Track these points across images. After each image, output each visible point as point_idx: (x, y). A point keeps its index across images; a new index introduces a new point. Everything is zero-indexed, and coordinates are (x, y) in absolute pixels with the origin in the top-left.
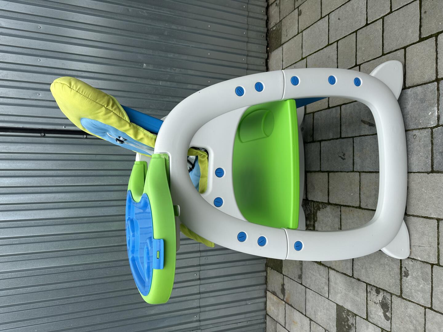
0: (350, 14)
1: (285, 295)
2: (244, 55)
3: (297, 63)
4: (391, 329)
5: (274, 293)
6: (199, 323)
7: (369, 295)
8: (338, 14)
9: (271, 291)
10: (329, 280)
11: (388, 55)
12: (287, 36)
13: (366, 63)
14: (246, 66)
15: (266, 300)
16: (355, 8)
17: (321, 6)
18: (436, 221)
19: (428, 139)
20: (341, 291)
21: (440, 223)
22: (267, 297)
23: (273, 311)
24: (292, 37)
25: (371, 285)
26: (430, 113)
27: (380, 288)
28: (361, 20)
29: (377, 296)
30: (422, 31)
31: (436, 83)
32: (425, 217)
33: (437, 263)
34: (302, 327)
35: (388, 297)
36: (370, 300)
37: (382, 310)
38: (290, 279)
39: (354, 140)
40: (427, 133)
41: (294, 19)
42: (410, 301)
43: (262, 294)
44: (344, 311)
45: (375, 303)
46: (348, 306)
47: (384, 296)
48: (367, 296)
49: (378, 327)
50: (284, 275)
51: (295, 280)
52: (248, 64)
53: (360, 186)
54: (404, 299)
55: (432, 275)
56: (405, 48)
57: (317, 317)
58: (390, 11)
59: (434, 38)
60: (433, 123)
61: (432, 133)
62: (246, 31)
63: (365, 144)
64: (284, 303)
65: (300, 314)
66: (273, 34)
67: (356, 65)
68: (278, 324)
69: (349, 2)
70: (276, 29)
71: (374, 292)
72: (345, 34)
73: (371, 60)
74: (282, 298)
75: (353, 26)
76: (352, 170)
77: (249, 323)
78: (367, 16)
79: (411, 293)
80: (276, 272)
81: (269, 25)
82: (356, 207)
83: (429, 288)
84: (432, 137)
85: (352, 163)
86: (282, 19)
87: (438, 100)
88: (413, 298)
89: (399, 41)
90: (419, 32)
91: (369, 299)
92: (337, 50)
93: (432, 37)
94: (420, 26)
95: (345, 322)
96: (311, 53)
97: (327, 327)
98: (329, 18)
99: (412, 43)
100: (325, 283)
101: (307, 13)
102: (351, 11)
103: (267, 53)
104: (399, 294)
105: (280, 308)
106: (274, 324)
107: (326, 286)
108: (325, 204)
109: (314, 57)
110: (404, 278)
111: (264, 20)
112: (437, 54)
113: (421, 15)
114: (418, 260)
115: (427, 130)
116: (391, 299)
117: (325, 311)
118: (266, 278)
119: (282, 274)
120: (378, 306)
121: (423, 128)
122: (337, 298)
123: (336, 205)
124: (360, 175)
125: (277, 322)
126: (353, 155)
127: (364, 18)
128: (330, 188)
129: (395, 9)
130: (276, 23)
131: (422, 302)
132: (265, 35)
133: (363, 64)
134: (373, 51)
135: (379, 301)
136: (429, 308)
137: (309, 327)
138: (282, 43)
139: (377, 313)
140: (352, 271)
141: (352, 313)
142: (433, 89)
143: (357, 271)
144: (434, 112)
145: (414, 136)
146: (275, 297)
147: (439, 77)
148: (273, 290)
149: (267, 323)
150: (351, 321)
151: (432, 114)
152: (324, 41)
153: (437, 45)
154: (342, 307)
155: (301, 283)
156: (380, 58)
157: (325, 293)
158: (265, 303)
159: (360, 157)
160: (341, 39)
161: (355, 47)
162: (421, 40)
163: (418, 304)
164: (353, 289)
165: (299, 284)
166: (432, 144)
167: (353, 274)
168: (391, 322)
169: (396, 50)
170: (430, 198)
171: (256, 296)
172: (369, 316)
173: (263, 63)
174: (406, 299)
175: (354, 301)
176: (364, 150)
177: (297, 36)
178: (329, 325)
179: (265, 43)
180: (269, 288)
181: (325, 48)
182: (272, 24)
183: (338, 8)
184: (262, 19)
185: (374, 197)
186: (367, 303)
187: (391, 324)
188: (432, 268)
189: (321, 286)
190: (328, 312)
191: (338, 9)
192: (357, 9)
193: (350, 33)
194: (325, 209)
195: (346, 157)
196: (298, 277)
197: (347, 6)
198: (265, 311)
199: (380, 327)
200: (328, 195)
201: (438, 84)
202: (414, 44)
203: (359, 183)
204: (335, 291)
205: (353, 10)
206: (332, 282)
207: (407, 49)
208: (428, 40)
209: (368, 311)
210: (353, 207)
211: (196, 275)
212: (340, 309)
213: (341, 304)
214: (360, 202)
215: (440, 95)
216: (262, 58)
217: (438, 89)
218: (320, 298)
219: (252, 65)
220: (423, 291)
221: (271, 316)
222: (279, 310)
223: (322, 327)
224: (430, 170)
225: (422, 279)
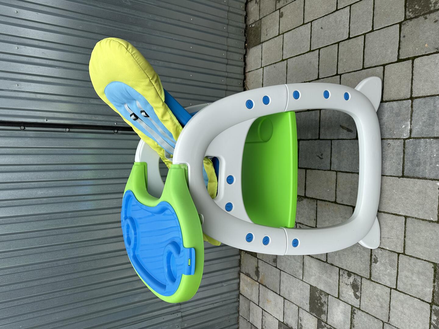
0: (333, 25)
1: (259, 277)
2: (224, 50)
3: (277, 64)
4: (360, 306)
5: (248, 275)
7: (341, 277)
8: (321, 23)
9: (245, 273)
10: (303, 264)
11: (368, 69)
12: (267, 35)
13: (347, 74)
14: (225, 61)
15: (240, 281)
16: (338, 20)
17: (304, 12)
18: (404, 218)
19: (401, 149)
20: (315, 273)
21: (407, 220)
22: (241, 278)
23: (247, 290)
24: (273, 37)
25: (344, 269)
27: (351, 272)
28: (343, 33)
29: (348, 278)
30: (400, 53)
31: (410, 101)
32: (394, 214)
33: (403, 252)
34: (276, 305)
35: (359, 279)
36: (342, 282)
37: (353, 290)
38: (265, 262)
39: (332, 143)
40: (399, 143)
41: (275, 20)
42: (378, 283)
43: (236, 276)
44: (317, 291)
45: (346, 284)
46: (321, 287)
47: (355, 278)
48: (339, 278)
49: (349, 304)
50: (258, 259)
51: (270, 264)
52: (228, 59)
53: (336, 184)
54: (373, 281)
55: (398, 262)
56: (384, 66)
57: (290, 296)
58: (372, 29)
59: (411, 61)
60: (406, 136)
61: (404, 144)
62: (226, 26)
63: (343, 147)
64: (258, 283)
65: (274, 293)
66: (251, 30)
67: (337, 74)
68: (251, 303)
69: (332, 14)
70: (255, 26)
71: (346, 275)
72: (327, 44)
73: (351, 72)
74: (256, 280)
75: (336, 37)
76: (329, 169)
77: (224, 303)
78: (349, 30)
79: (379, 276)
80: (250, 255)
81: (248, 22)
82: (332, 202)
83: (396, 272)
84: (404, 147)
85: (330, 163)
86: (262, 17)
87: (411, 116)
88: (381, 280)
89: (379, 59)
90: (397, 54)
91: (341, 281)
92: (319, 58)
93: (409, 60)
94: (399, 48)
95: (318, 301)
96: (292, 56)
97: (300, 304)
98: (311, 26)
99: (390, 62)
100: (300, 267)
101: (289, 17)
102: (334, 23)
103: (245, 48)
104: (369, 277)
105: (254, 288)
106: (248, 302)
107: (301, 270)
108: (302, 198)
109: (295, 61)
110: (373, 264)
111: (243, 16)
112: (413, 75)
113: (400, 38)
114: (386, 249)
115: (400, 140)
116: (361, 281)
117: (299, 291)
118: (240, 261)
119: (256, 257)
120: (349, 287)
121: (396, 139)
122: (311, 280)
123: (312, 198)
124: (337, 174)
125: (250, 301)
126: (331, 156)
127: (347, 32)
128: (307, 183)
129: (376, 29)
130: (255, 21)
131: (388, 284)
132: (243, 31)
133: (344, 74)
134: (354, 64)
135: (351, 282)
136: (394, 289)
137: (283, 305)
138: (261, 42)
139: (348, 293)
140: (326, 257)
141: (325, 292)
142: (407, 105)
143: (330, 258)
144: (407, 126)
145: (388, 144)
146: (249, 278)
147: (413, 96)
148: (247, 272)
149: (241, 301)
150: (324, 299)
151: (405, 127)
152: (306, 46)
153: (413, 67)
154: (315, 287)
155: (275, 266)
156: (360, 71)
157: (300, 276)
158: (239, 284)
159: (337, 158)
160: (323, 47)
161: (337, 57)
162: (399, 60)
163: (385, 286)
164: (326, 272)
165: (273, 267)
166: (404, 153)
167: (327, 260)
168: (360, 300)
169: (375, 67)
170: (400, 198)
171: (231, 278)
172: (341, 295)
173: (241, 58)
174: (374, 282)
175: (328, 282)
176: (341, 152)
177: (277, 37)
178: (303, 303)
179: (244, 39)
180: (243, 270)
181: (306, 54)
182: (251, 20)
183: (321, 17)
184: (241, 15)
185: (349, 194)
186: (339, 284)
187: (360, 302)
188: (398, 256)
189: (295, 269)
190: (302, 292)
191: (321, 19)
192: (340, 21)
193: (332, 43)
194: (301, 201)
195: (323, 157)
196: (273, 261)
197: (330, 17)
198: (238, 291)
199: (350, 305)
200: (305, 189)
201: (412, 102)
202: (392, 63)
203: (335, 181)
204: (309, 274)
205: (336, 22)
206: (306, 266)
207: (386, 67)
208: (405, 62)
209: (340, 291)
210: (329, 201)
212: (313, 289)
213: (314, 285)
214: (336, 198)
215: (413, 112)
216: (240, 54)
217: (412, 106)
218: (295, 280)
219: (231, 60)
220: (390, 275)
221: (245, 296)
222: (252, 289)
223: (295, 305)
224: (401, 175)
225: (390, 266)
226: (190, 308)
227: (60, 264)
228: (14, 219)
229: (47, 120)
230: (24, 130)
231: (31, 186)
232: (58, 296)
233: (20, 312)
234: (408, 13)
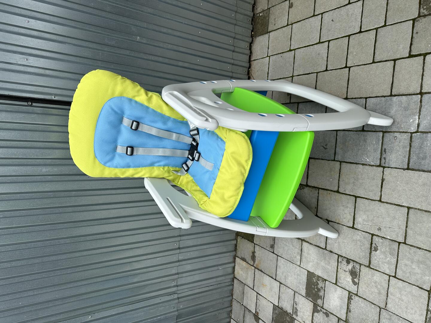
0: (345, 18)
1: (255, 262)
2: (231, 37)
3: (284, 54)
4: (357, 292)
5: (244, 259)
6: (177, 287)
7: (339, 264)
8: (332, 15)
9: (240, 258)
10: (301, 251)
11: (378, 64)
12: (275, 25)
13: (356, 67)
14: (232, 48)
15: (235, 265)
16: (350, 13)
17: (315, 4)
18: (407, 209)
19: (407, 142)
20: (313, 260)
21: (410, 211)
22: (236, 263)
23: (242, 274)
24: (281, 27)
25: (343, 256)
26: (412, 120)
27: (350, 259)
28: (355, 26)
29: (347, 265)
30: (412, 49)
31: (419, 96)
32: (397, 205)
33: (403, 241)
34: (271, 289)
35: (357, 266)
36: (341, 269)
37: (351, 277)
38: (262, 247)
39: (338, 134)
40: (406, 136)
41: (284, 10)
42: (376, 270)
43: (231, 260)
44: (314, 277)
45: (345, 271)
46: (319, 273)
47: (354, 265)
48: (338, 265)
49: (346, 290)
50: (255, 244)
51: (267, 249)
52: (234, 46)
53: (340, 174)
54: (372, 268)
55: (398, 251)
56: (395, 60)
57: (287, 281)
58: (385, 24)
60: (413, 129)
61: (411, 137)
62: (235, 13)
63: (349, 138)
64: (253, 268)
65: (270, 278)
66: (259, 20)
67: (346, 67)
68: (246, 286)
69: (344, 7)
70: (263, 15)
71: (344, 262)
72: (337, 36)
73: (361, 65)
74: (252, 264)
75: (347, 30)
76: (333, 159)
77: (219, 286)
78: (361, 24)
79: (379, 264)
80: (247, 240)
81: (256, 10)
82: (334, 191)
83: (395, 261)
84: (411, 140)
85: (334, 153)
86: (270, 7)
87: (420, 111)
88: (380, 268)
89: (390, 53)
90: (409, 49)
91: (339, 267)
92: (328, 50)
93: (421, 56)
94: (411, 44)
95: (314, 286)
96: (300, 47)
97: (296, 289)
98: (322, 18)
99: (402, 57)
100: (298, 253)
101: (299, 8)
102: (346, 16)
103: (251, 37)
104: (368, 265)
105: (250, 273)
106: (242, 286)
107: (299, 256)
108: (303, 186)
109: (303, 52)
110: (373, 253)
111: (251, 4)
112: (423, 71)
113: (412, 34)
114: (387, 239)
115: (407, 134)
116: (360, 268)
117: (296, 276)
118: (236, 245)
119: (253, 243)
120: (348, 274)
121: (403, 132)
122: (309, 266)
123: (314, 187)
124: (340, 164)
125: (245, 284)
126: (336, 146)
127: (358, 26)
128: (310, 172)
129: (389, 24)
130: (263, 10)
131: (387, 272)
132: (251, 19)
133: (353, 67)
134: (364, 57)
135: (349, 269)
136: (393, 276)
137: (279, 289)
138: (269, 31)
139: (346, 279)
140: (325, 244)
141: (322, 278)
142: (416, 100)
143: (330, 245)
144: (415, 120)
145: (395, 137)
146: (245, 262)
147: (423, 91)
148: (243, 257)
149: (235, 285)
150: (321, 284)
151: (413, 121)
152: (315, 38)
153: (424, 63)
154: (313, 273)
155: (273, 251)
156: (370, 65)
157: (297, 261)
158: (234, 268)
159: (342, 148)
160: (333, 40)
161: (347, 50)
162: (411, 56)
163: (383, 273)
164: (325, 259)
165: (270, 252)
166: (410, 146)
167: (326, 247)
168: (358, 287)
169: (386, 61)
170: (404, 190)
171: (227, 262)
172: (338, 281)
173: (247, 46)
174: (373, 269)
175: (325, 269)
176: (346, 143)
177: (286, 27)
178: (299, 288)
179: (251, 27)
180: (239, 254)
181: (315, 45)
182: (259, 9)
183: (333, 10)
184: (249, 3)
185: (352, 185)
186: (337, 271)
187: (358, 288)
188: (399, 245)
189: (293, 255)
190: (299, 277)
191: (332, 11)
192: (352, 14)
193: (343, 36)
194: (302, 190)
195: (327, 147)
196: (270, 246)
197: (341, 10)
198: (233, 275)
199: (347, 290)
200: (307, 178)
201: (421, 97)
202: (403, 58)
203: (339, 171)
204: (307, 260)
205: (348, 15)
206: (305, 252)
207: (397, 61)
208: (416, 58)
209: (338, 277)
210: (331, 191)
211: (176, 244)
212: (310, 275)
213: (312, 271)
214: (339, 187)
215: (422, 107)
216: (247, 42)
217: (421, 101)
218: (292, 265)
219: (238, 47)
220: (389, 263)
221: (239, 279)
222: (248, 274)
223: (291, 289)
224: (406, 167)
225: (390, 254)
226: (187, 290)
227: (62, 243)
228: (18, 195)
229: (54, 97)
230: (31, 106)
231: (36, 163)
232: (59, 274)
233: (20, 289)
234: (422, 10)
